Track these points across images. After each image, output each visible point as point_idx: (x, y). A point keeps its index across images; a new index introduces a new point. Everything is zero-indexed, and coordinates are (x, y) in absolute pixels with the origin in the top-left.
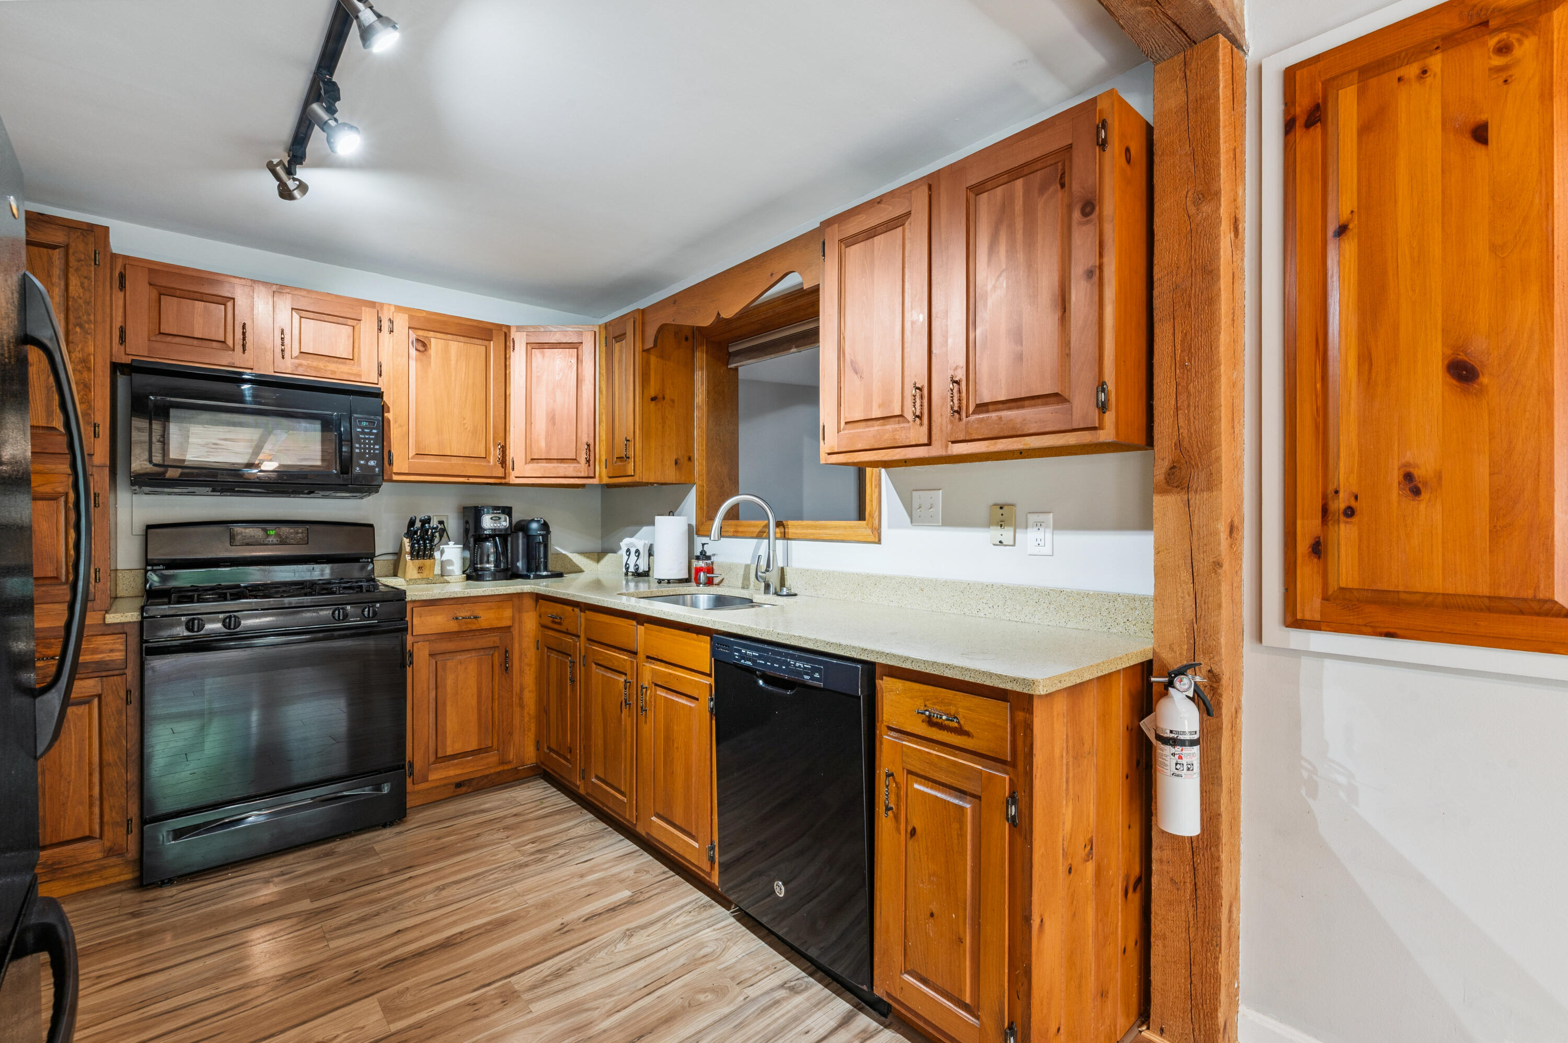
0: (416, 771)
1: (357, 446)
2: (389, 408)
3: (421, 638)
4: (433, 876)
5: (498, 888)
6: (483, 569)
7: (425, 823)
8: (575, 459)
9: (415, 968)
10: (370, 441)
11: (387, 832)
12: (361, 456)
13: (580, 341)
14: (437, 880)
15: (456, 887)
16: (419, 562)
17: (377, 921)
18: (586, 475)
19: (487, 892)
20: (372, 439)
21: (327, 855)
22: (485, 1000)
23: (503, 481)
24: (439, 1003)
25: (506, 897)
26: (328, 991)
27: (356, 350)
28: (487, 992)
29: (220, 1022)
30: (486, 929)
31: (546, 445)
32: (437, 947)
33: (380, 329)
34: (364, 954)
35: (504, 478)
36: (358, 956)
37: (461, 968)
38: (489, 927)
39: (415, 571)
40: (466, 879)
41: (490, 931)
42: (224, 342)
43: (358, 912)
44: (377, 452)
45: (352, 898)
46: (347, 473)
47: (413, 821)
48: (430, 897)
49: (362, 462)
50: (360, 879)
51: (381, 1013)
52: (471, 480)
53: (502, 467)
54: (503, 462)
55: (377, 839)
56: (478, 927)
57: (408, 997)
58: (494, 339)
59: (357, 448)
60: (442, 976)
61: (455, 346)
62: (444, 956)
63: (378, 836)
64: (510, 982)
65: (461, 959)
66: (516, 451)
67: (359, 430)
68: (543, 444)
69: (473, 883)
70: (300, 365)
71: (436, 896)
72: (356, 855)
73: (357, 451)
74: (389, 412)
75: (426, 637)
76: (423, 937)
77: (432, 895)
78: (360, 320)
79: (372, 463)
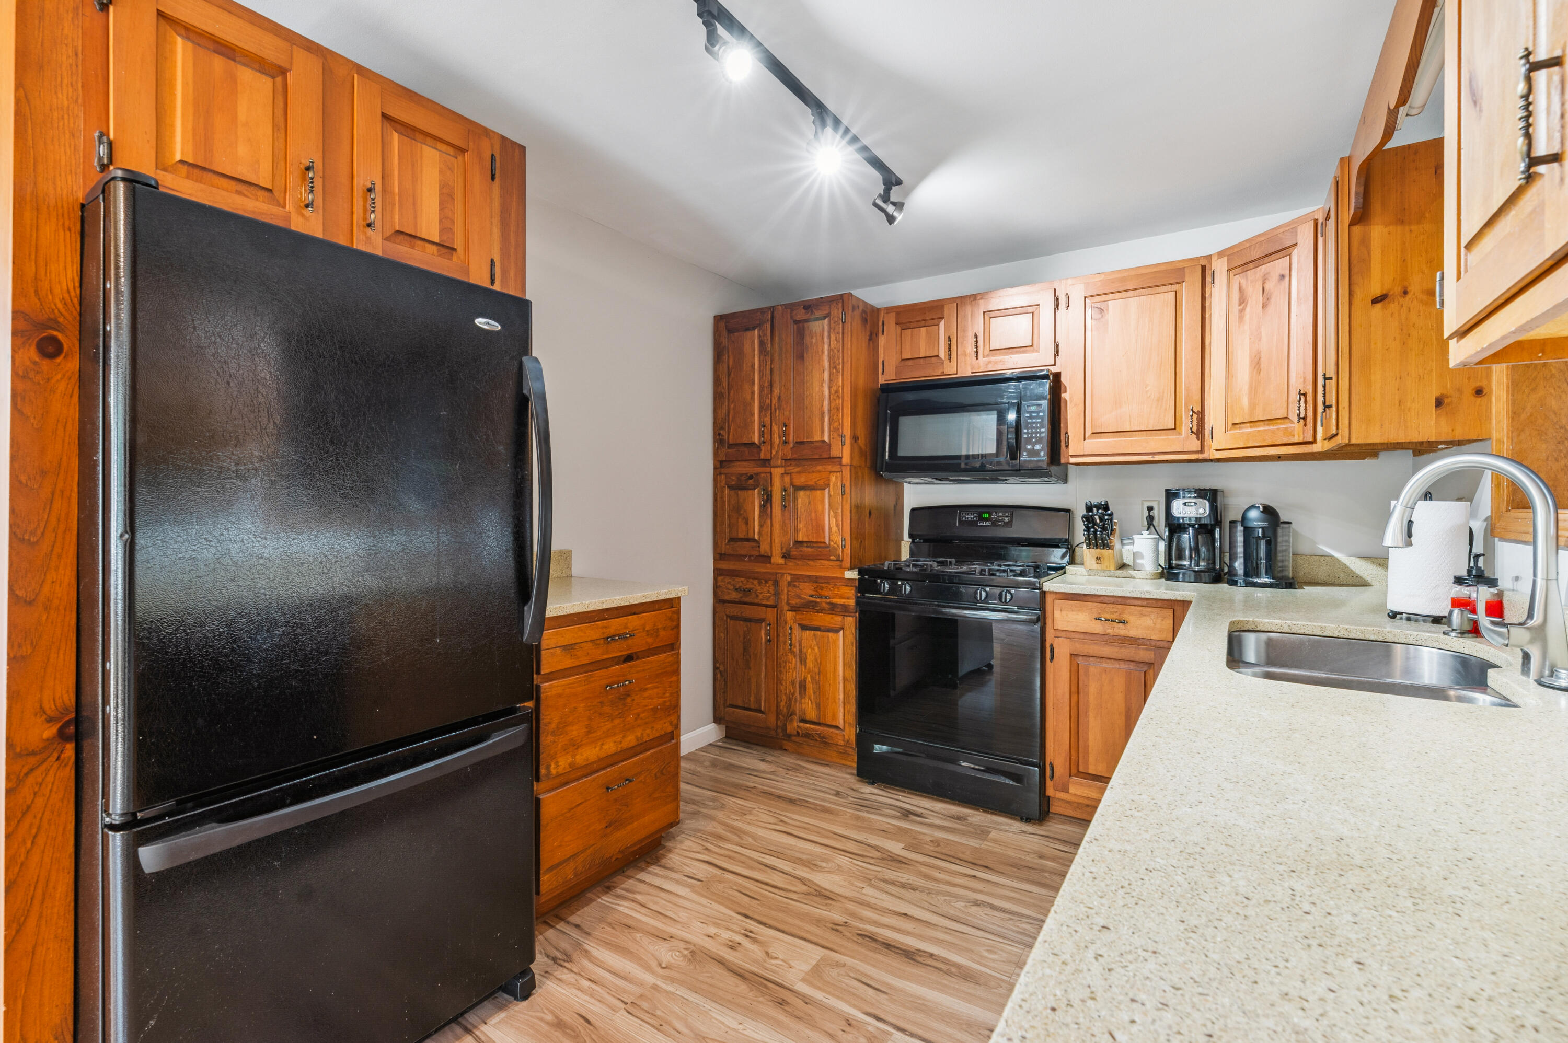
0: (1057, 774)
1: (1025, 431)
2: (1065, 387)
3: (1063, 634)
4: (989, 888)
5: (1013, 941)
6: (1180, 567)
7: (1052, 835)
8: (1287, 418)
9: (871, 954)
10: (1036, 425)
11: (1017, 825)
12: (1029, 441)
13: (1294, 242)
14: (987, 894)
15: (988, 911)
16: (1095, 552)
17: (908, 894)
18: (1301, 440)
19: (999, 936)
20: (1038, 423)
21: (960, 818)
22: (858, 1029)
23: (1200, 456)
24: (838, 997)
25: (1005, 955)
26: (818, 922)
27: (1035, 336)
28: (869, 1024)
29: (765, 892)
30: (949, 970)
31: (1250, 403)
32: (904, 950)
33: (1057, 306)
34: (867, 913)
35: (1202, 451)
36: (860, 910)
37: (887, 985)
38: (953, 970)
39: (1094, 561)
40: (1003, 910)
41: (948, 973)
42: (938, 356)
43: (911, 878)
44: (1043, 435)
45: (922, 864)
46: (1016, 459)
47: (1047, 828)
48: (960, 904)
49: (1029, 447)
50: (949, 853)
51: (810, 967)
52: (1157, 458)
53: (1198, 438)
54: (1199, 432)
55: (1003, 827)
56: (946, 962)
57: (834, 972)
58: (1186, 279)
59: (1025, 433)
60: (872, 978)
61: (1134, 303)
62: (896, 962)
63: (1007, 825)
64: (893, 1033)
65: (900, 977)
66: (1215, 418)
67: (1027, 415)
68: (1245, 402)
69: (1002, 919)
70: (990, 362)
71: (966, 906)
72: (972, 830)
73: (1025, 436)
74: (1065, 392)
75: (1069, 634)
76: (908, 933)
77: (963, 904)
78: (1039, 305)
79: (1038, 447)
